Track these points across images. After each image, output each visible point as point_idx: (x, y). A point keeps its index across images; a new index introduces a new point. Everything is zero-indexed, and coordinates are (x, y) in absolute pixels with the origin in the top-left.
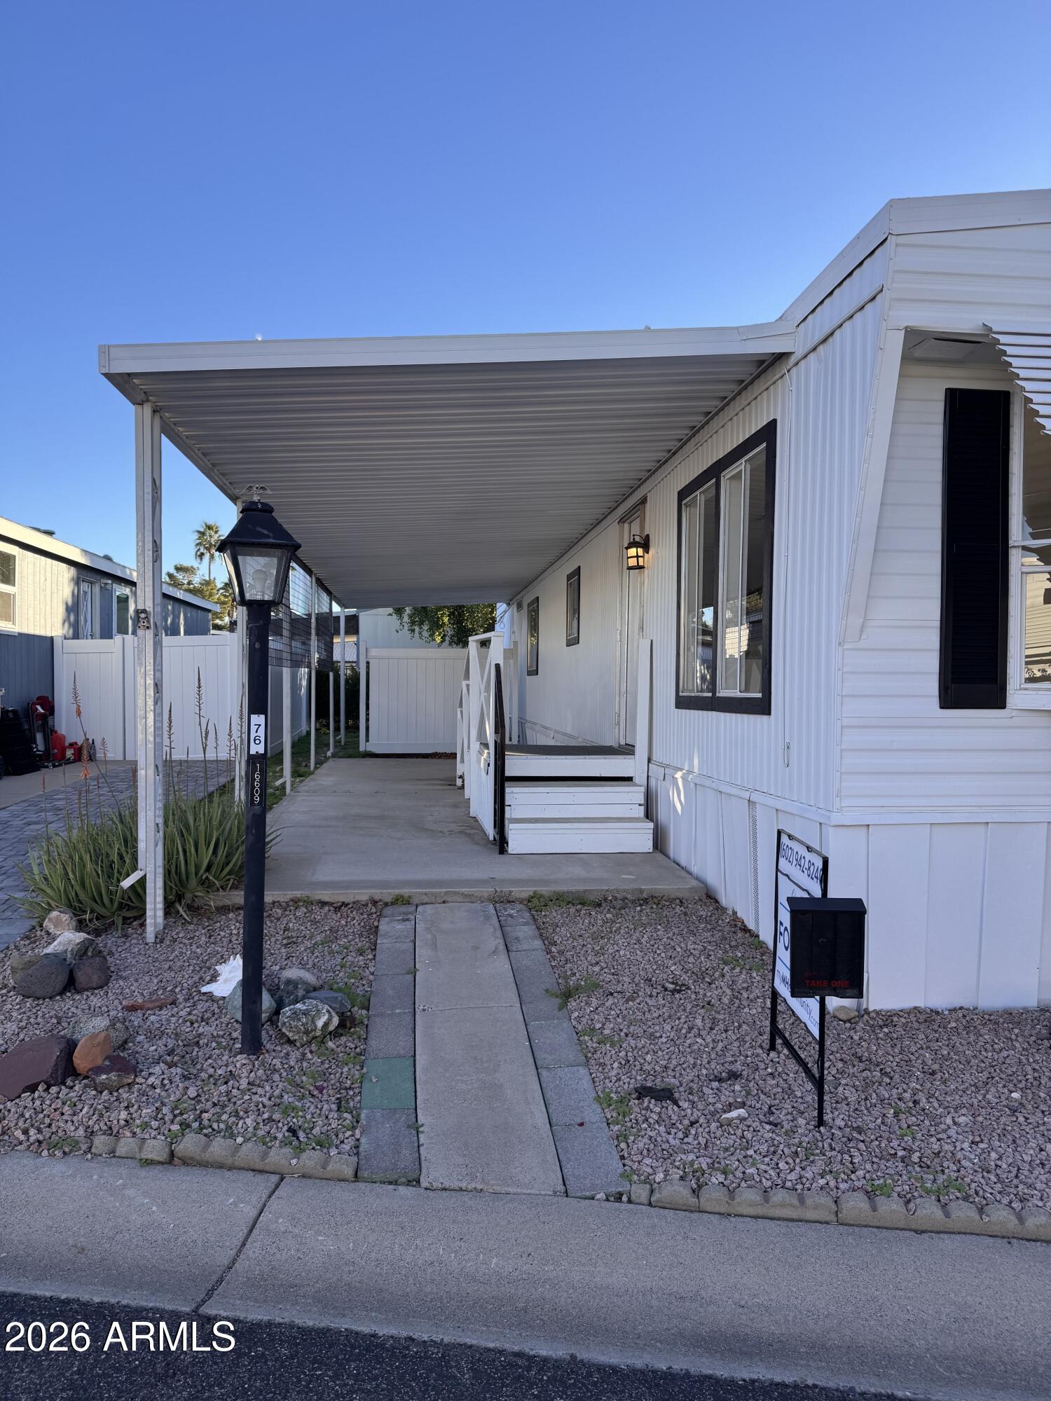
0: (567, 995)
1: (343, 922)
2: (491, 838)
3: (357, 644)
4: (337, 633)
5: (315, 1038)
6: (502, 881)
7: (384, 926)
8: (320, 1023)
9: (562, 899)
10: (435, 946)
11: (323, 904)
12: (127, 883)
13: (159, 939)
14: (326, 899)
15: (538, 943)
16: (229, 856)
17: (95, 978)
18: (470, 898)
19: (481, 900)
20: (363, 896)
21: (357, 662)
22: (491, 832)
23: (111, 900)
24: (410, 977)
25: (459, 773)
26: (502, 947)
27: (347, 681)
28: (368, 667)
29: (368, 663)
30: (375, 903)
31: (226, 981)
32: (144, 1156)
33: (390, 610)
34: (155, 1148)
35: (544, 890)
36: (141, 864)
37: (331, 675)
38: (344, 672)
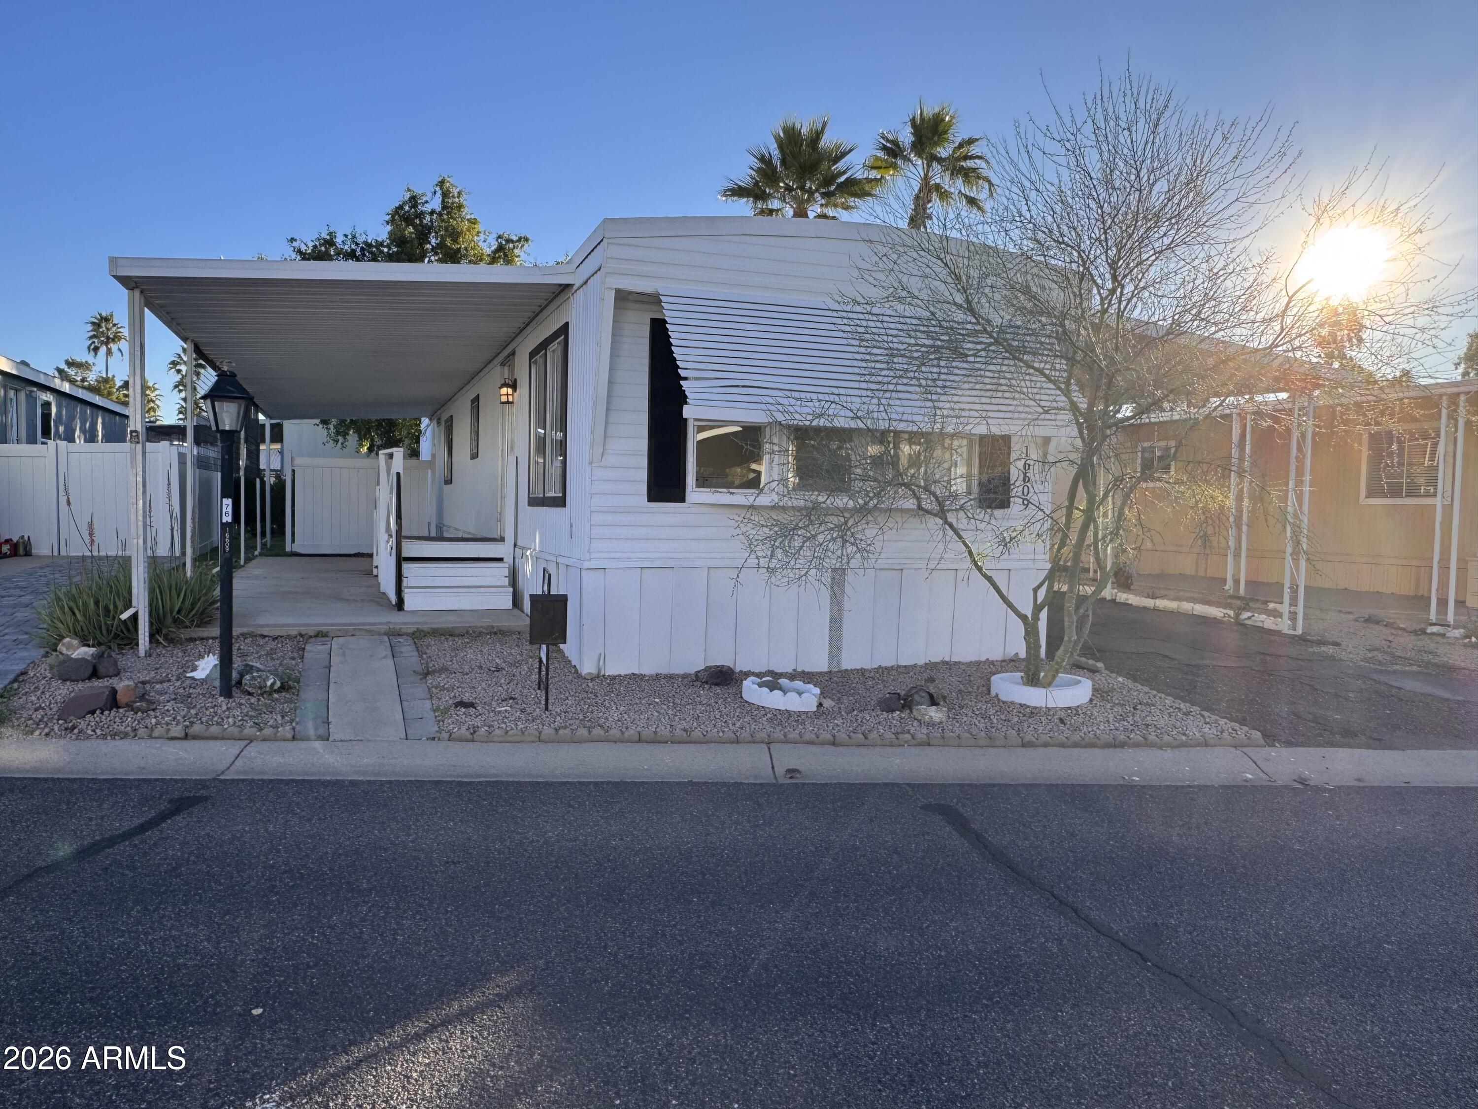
0: (426, 674)
1: (280, 645)
2: (394, 603)
3: (281, 452)
4: (264, 441)
5: (265, 692)
6: (395, 624)
7: (308, 647)
8: (269, 683)
9: (436, 633)
10: (344, 654)
11: (264, 636)
12: (124, 616)
13: (148, 654)
14: (266, 633)
15: (416, 654)
16: (193, 605)
17: (111, 670)
18: (371, 633)
19: (380, 634)
20: (294, 632)
21: (282, 470)
22: (393, 599)
23: (108, 630)
24: (327, 670)
25: (375, 564)
26: (390, 653)
27: (272, 487)
28: (293, 475)
29: (293, 471)
30: (302, 635)
31: (203, 669)
32: (169, 736)
33: (317, 421)
34: (177, 730)
35: (425, 627)
36: (134, 603)
37: (258, 480)
38: (270, 480)
